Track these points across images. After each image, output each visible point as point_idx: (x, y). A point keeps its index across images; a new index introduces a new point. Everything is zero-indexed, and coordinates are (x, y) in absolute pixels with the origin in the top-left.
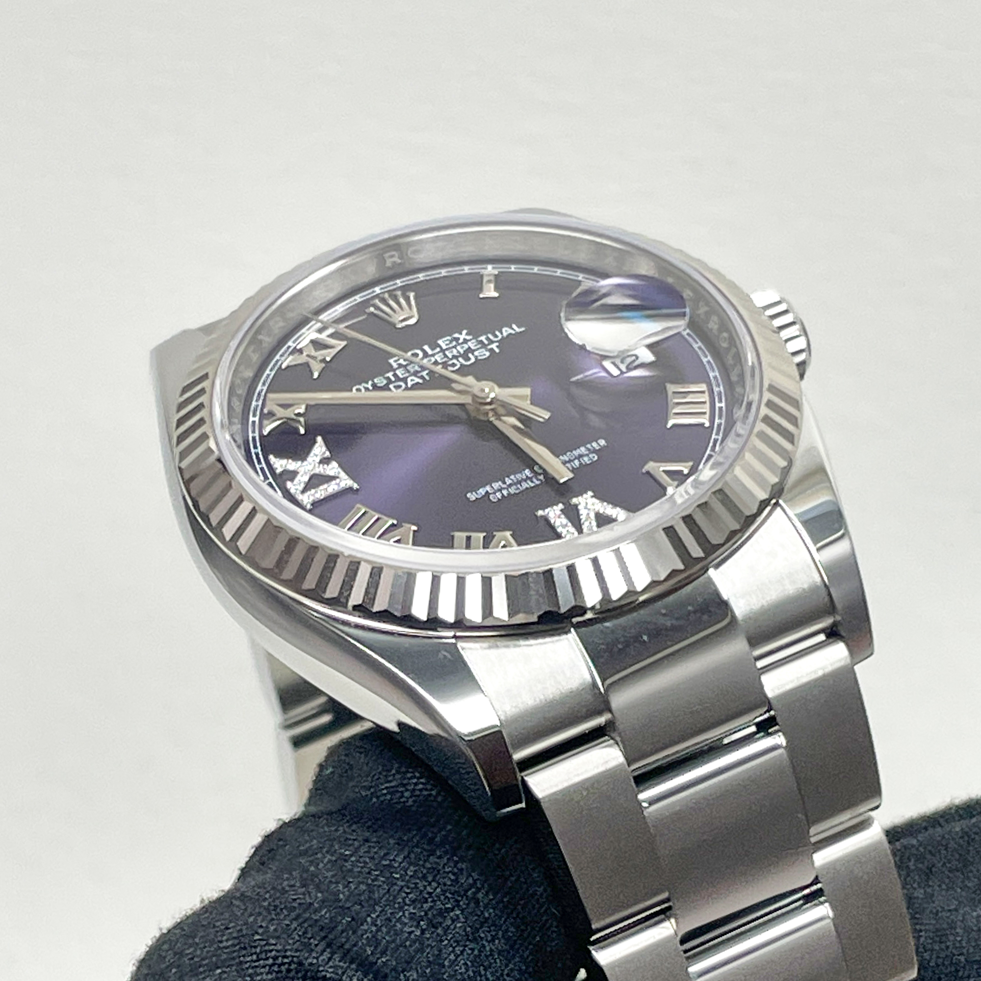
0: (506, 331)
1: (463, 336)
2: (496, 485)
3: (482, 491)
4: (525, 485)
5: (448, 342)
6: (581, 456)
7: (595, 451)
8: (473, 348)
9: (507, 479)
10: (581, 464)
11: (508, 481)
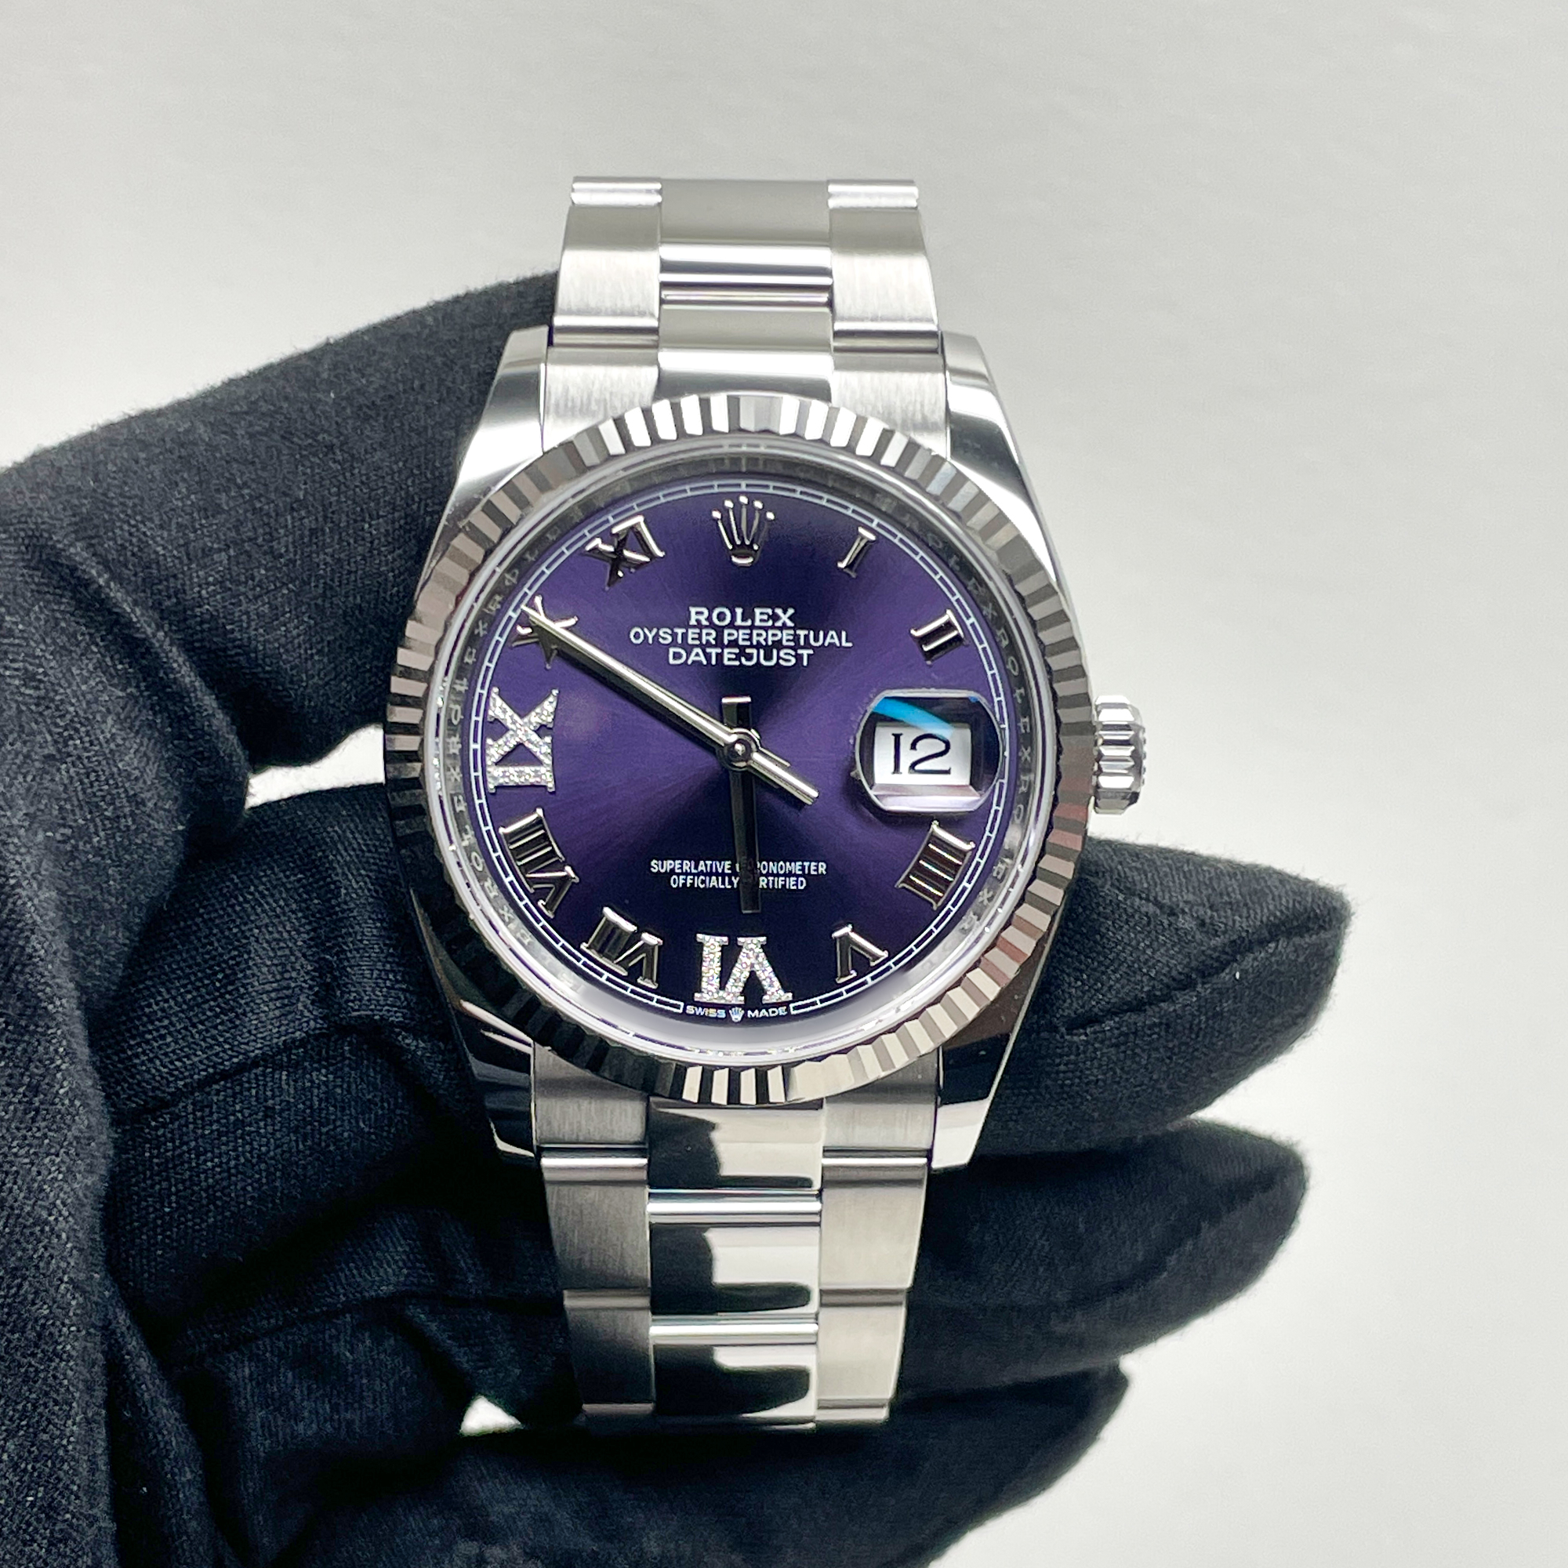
0: (832, 638)
1: (785, 618)
2: (687, 865)
3: (668, 865)
4: (714, 882)
5: (765, 617)
6: (789, 874)
7: (808, 876)
8: (785, 643)
9: (702, 863)
10: (784, 886)
11: (702, 867)
